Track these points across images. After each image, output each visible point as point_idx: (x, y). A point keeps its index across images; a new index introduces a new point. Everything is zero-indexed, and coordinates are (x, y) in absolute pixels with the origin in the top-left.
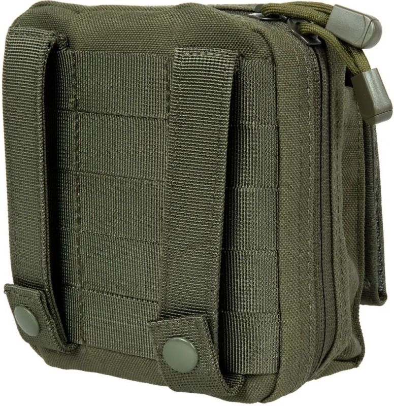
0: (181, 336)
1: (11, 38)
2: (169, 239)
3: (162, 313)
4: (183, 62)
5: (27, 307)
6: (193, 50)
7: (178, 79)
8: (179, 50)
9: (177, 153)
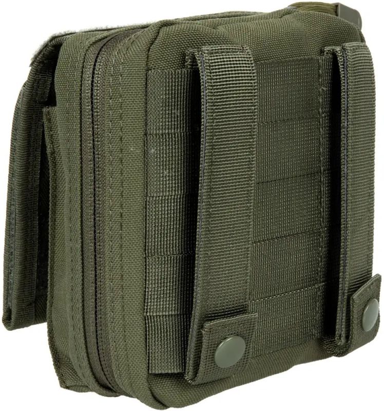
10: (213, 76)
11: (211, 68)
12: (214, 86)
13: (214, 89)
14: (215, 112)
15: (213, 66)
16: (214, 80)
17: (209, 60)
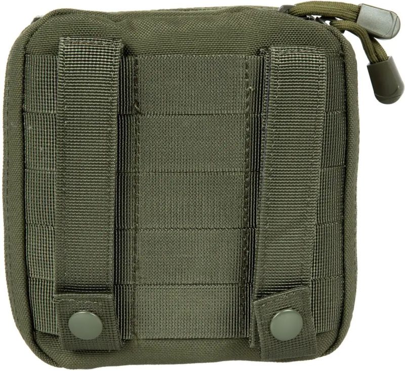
0: (287, 308)
1: (66, 47)
2: (268, 222)
3: (259, 291)
4: (280, 60)
5: (92, 311)
6: (288, 49)
7: (277, 76)
8: (276, 49)
9: (276, 143)
10: (66, 64)
11: (66, 56)
12: (66, 73)
13: (66, 77)
14: (67, 98)
15: (67, 55)
16: (66, 67)
17: (64, 49)
